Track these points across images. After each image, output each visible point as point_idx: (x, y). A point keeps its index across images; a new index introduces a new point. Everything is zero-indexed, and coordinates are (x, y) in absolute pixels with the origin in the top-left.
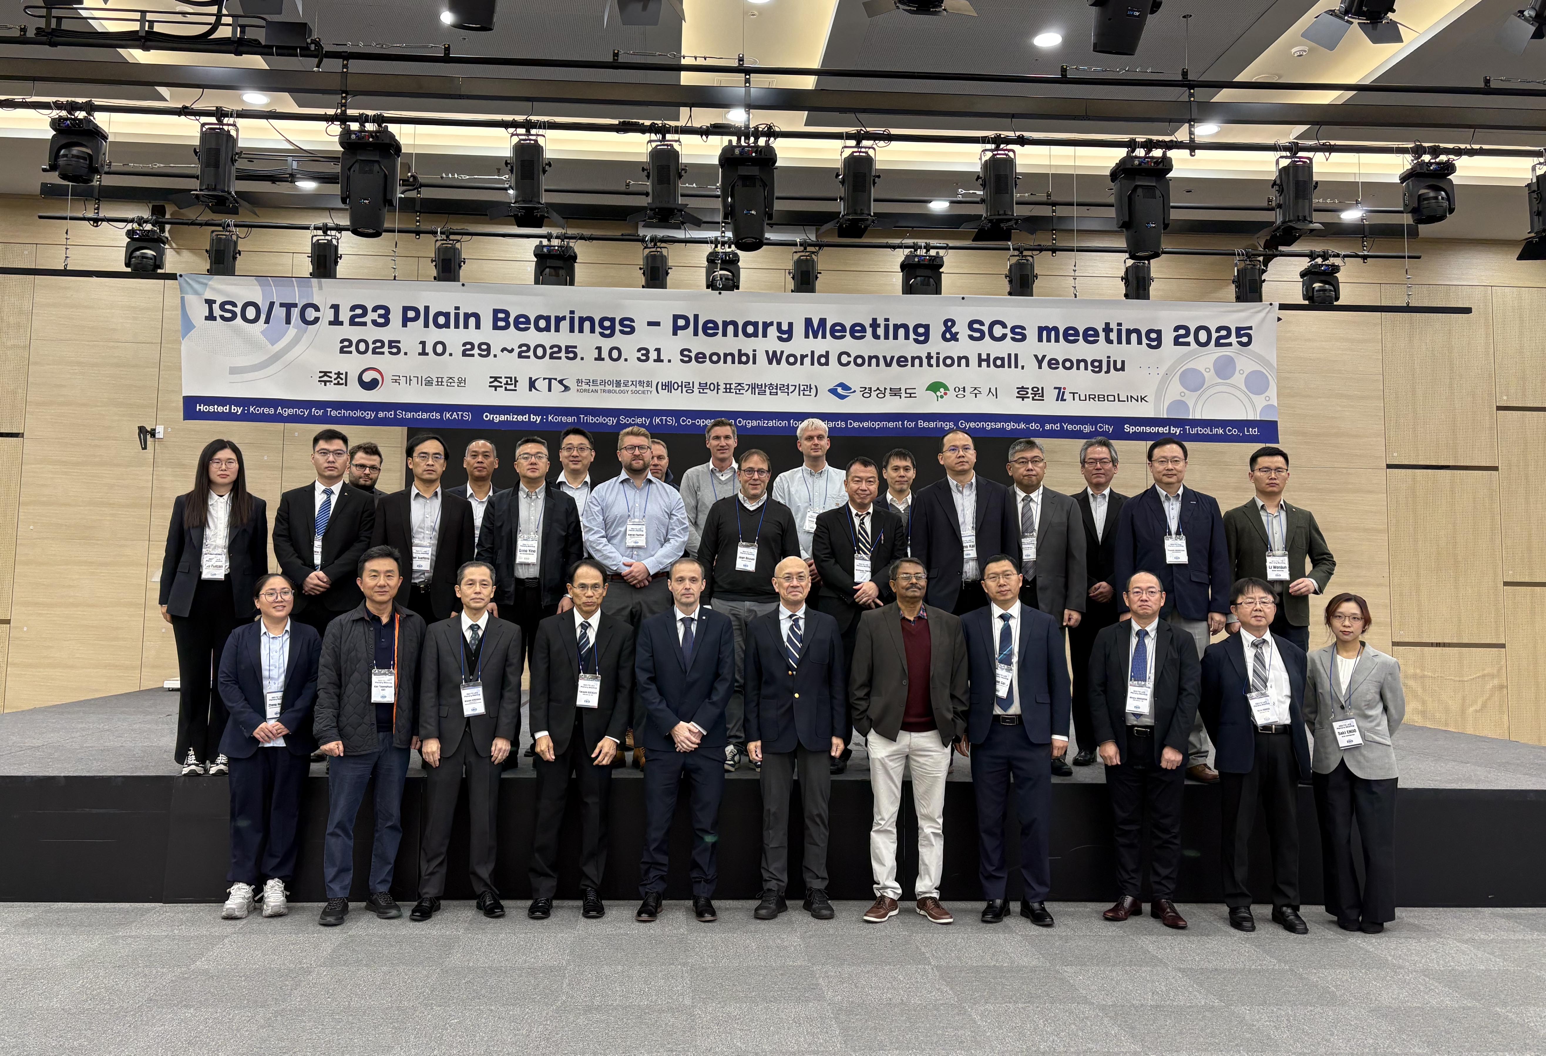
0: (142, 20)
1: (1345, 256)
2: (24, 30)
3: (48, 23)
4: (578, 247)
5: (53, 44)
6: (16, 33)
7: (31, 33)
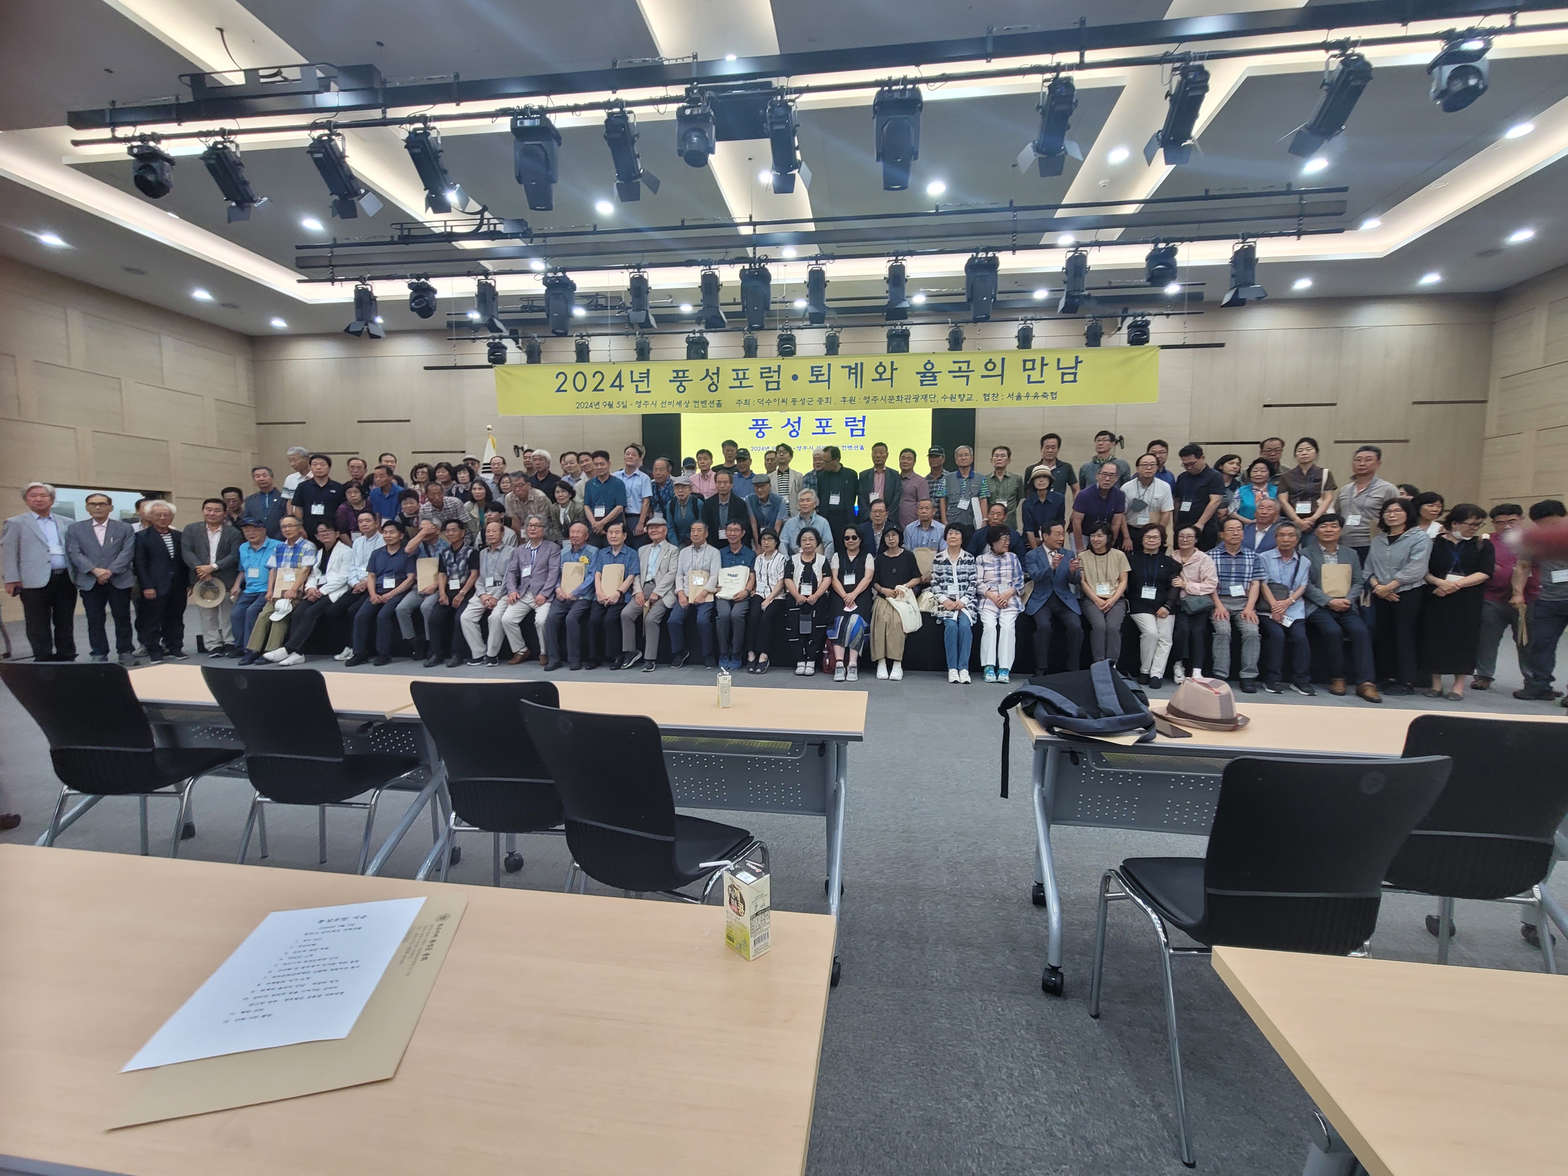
0: (445, 226)
1: (1155, 315)
2: (392, 237)
3: (402, 232)
4: (709, 336)
5: (407, 244)
6: (389, 239)
7: (396, 239)
